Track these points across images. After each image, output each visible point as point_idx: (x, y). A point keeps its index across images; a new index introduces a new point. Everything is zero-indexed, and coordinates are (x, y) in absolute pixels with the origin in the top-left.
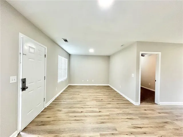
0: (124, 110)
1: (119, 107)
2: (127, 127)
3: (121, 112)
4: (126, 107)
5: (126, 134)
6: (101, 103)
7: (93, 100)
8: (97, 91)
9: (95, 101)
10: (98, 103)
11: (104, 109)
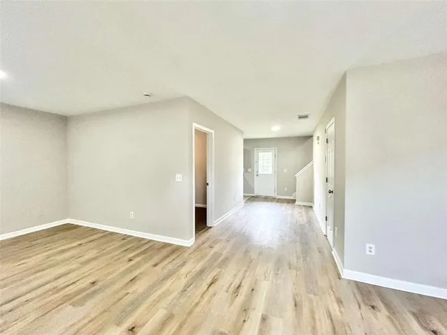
0: (184, 270)
1: (165, 271)
2: (227, 305)
3: (184, 281)
4: (179, 262)
5: (242, 323)
6: (99, 297)
7: (46, 312)
8: (32, 262)
9: (68, 309)
10: (91, 307)
11: (137, 308)
